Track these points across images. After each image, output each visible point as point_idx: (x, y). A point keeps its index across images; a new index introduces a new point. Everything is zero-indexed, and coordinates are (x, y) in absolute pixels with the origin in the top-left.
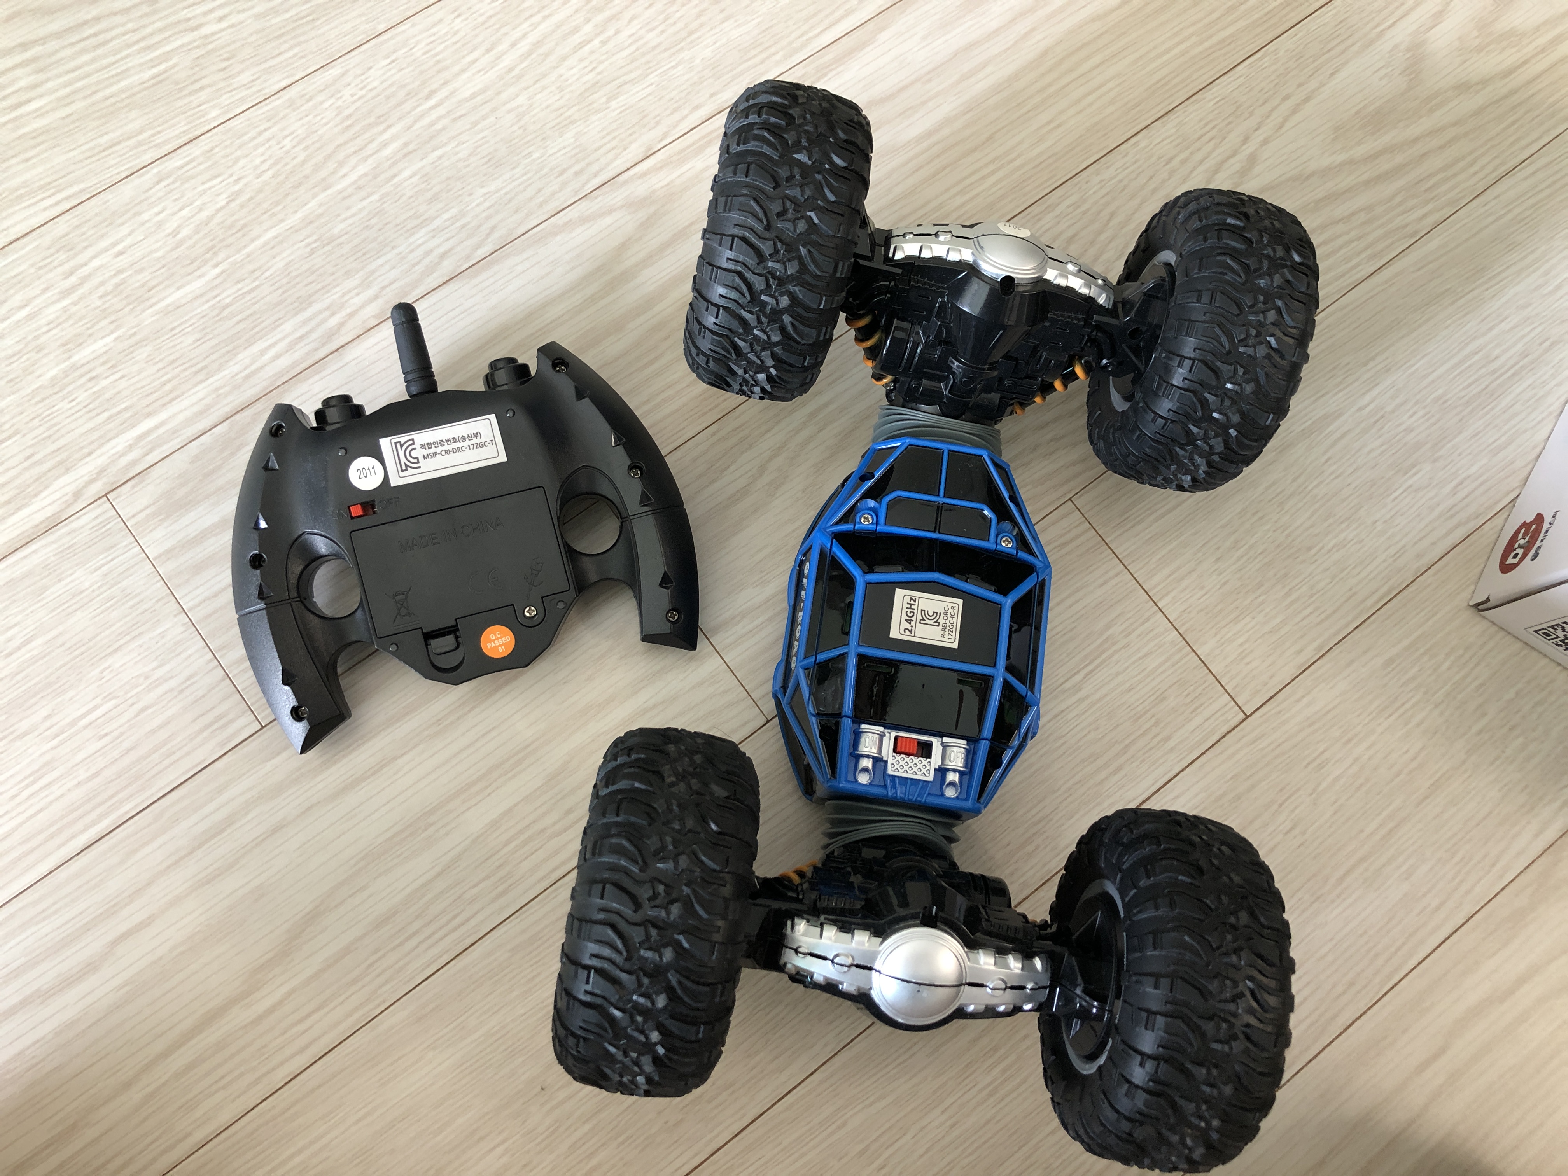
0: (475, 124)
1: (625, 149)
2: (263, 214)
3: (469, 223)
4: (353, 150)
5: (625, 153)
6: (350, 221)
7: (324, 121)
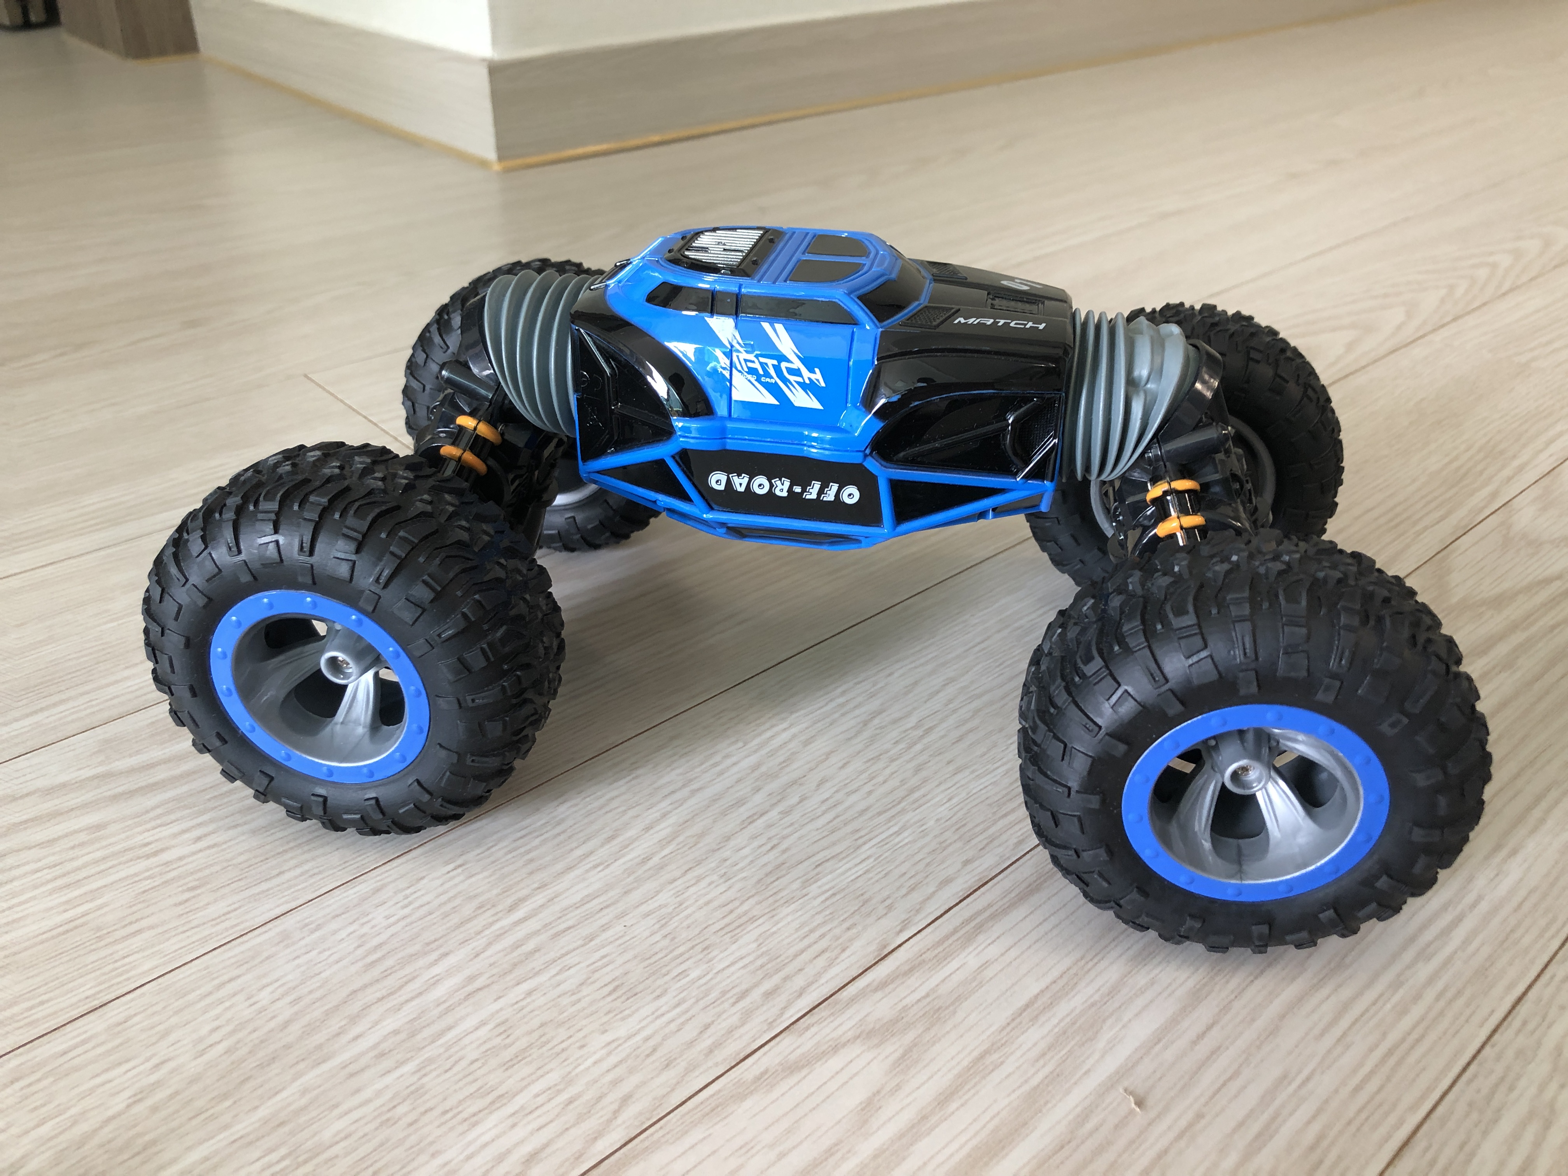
0: (591, 938)
1: (844, 950)
2: (191, 1119)
3: (579, 1096)
4: (379, 995)
5: (844, 955)
6: (355, 1115)
7: (335, 957)
